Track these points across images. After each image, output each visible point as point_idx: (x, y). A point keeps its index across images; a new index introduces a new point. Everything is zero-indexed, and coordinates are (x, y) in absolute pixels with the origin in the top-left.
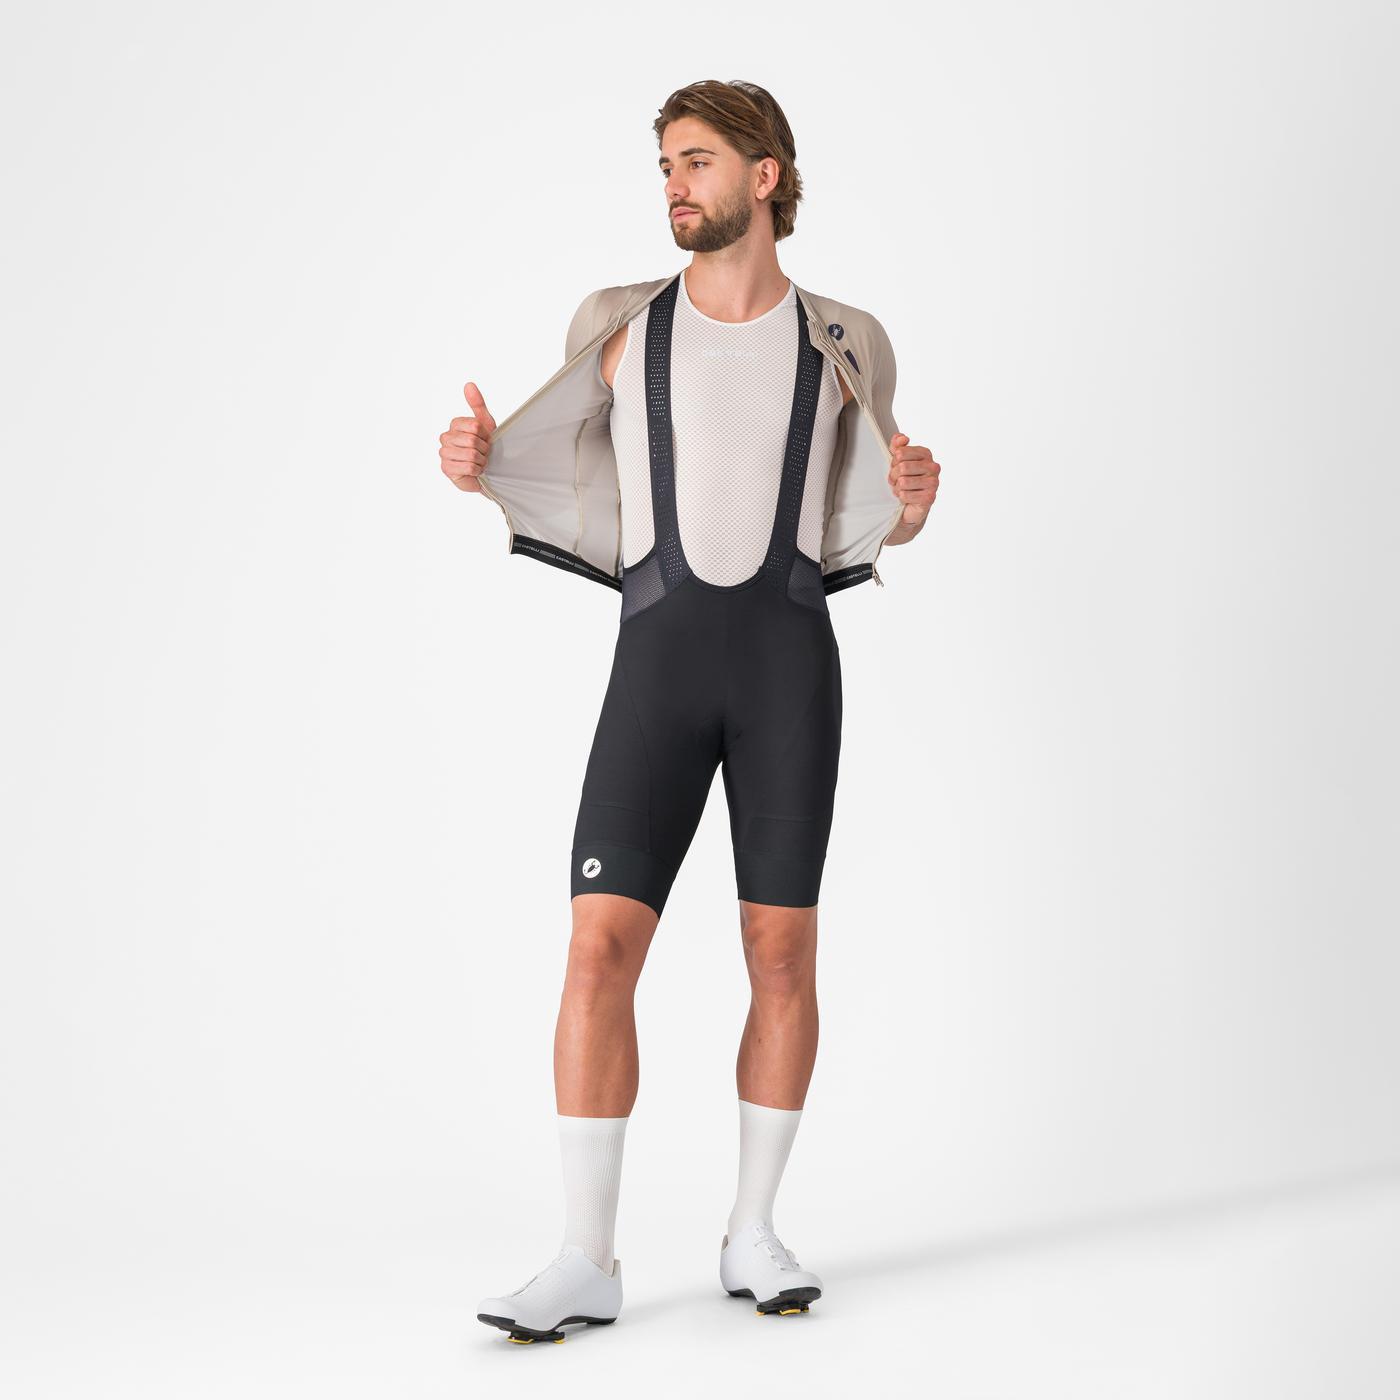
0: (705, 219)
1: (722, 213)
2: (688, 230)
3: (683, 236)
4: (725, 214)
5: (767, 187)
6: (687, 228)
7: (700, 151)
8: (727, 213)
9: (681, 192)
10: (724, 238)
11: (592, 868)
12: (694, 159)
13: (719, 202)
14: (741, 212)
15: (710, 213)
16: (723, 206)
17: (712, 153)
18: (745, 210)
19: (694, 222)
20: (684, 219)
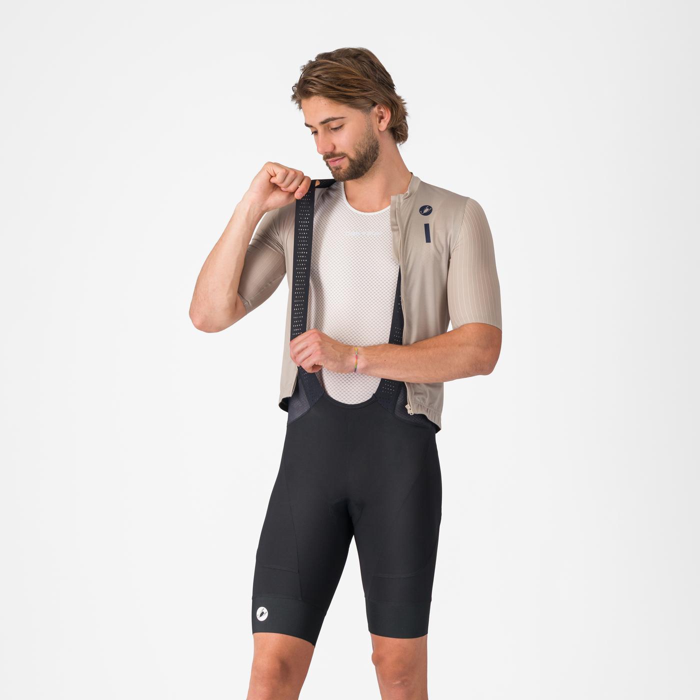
0: (351, 160)
1: (360, 153)
2: (341, 171)
3: (338, 175)
4: (362, 153)
5: (385, 121)
6: (341, 168)
7: (334, 119)
8: (362, 151)
9: (329, 149)
10: (365, 168)
11: (262, 614)
12: (329, 126)
13: (357, 147)
14: (371, 147)
15: (352, 155)
16: (359, 149)
17: (342, 118)
18: (374, 144)
19: (345, 164)
20: (337, 163)
